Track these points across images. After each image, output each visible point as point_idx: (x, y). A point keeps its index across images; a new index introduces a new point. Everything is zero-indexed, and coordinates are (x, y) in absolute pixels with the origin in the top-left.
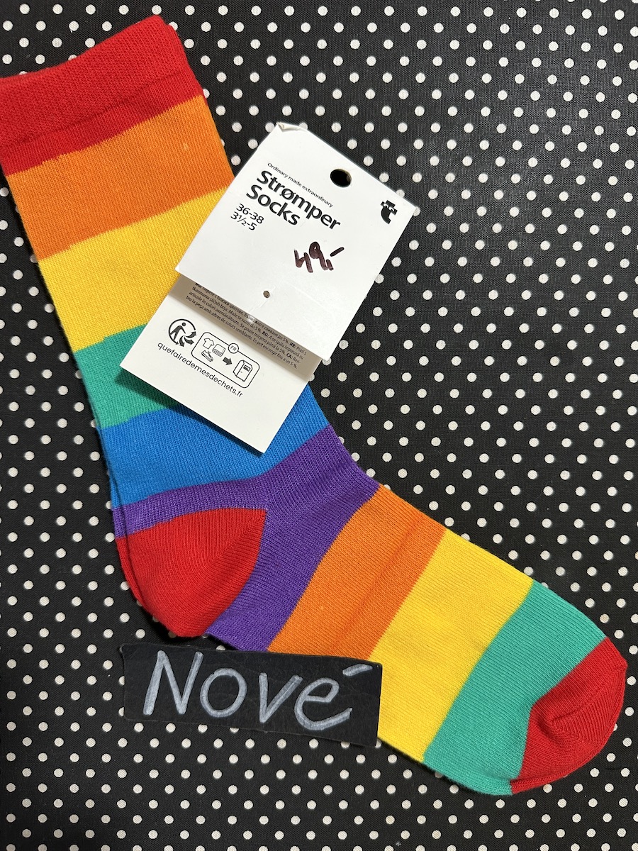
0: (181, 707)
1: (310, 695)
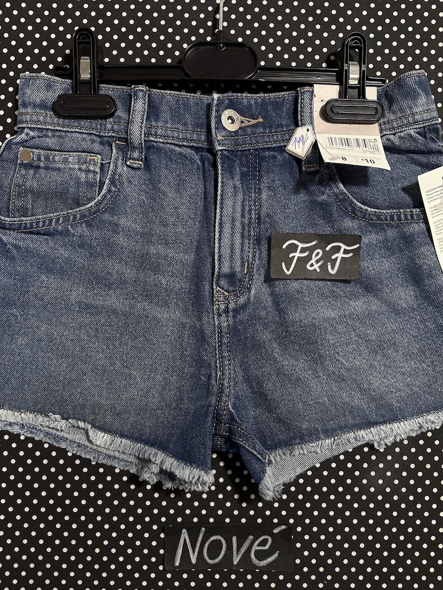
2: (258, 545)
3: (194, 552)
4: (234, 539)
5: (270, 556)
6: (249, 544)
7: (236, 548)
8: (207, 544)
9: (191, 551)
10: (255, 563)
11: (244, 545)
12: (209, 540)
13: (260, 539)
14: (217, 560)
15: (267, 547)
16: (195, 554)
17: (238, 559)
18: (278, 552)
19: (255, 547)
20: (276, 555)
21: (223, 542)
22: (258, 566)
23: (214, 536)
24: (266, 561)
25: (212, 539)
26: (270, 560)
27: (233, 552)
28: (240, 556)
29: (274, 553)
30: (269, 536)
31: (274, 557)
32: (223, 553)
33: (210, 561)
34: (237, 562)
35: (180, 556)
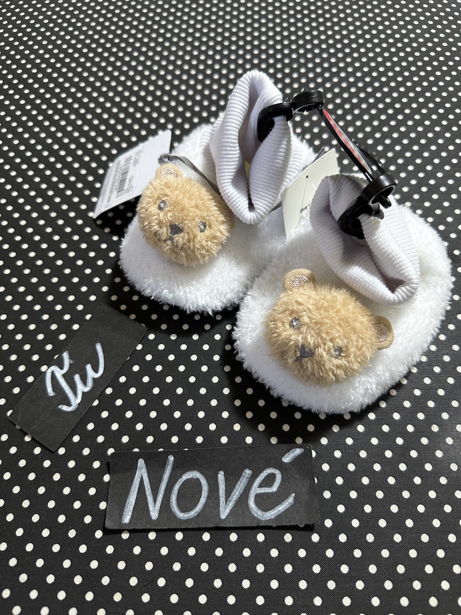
0: (154, 514)
1: (259, 487)
2: (260, 486)
3: (155, 501)
4: (221, 476)
5: (279, 502)
6: (245, 484)
7: (224, 491)
8: (177, 487)
9: (150, 498)
10: (256, 515)
11: (237, 486)
12: (180, 480)
13: (262, 474)
14: (193, 513)
15: (274, 488)
16: (157, 504)
17: (228, 511)
18: (294, 494)
19: (255, 490)
20: (291, 500)
21: (204, 482)
22: (262, 519)
23: (189, 473)
24: (275, 512)
25: (185, 477)
26: (281, 508)
27: (219, 500)
28: (231, 505)
29: (287, 497)
30: (276, 468)
31: (287, 503)
32: (203, 500)
33: (182, 516)
34: (226, 514)
35: (132, 508)
